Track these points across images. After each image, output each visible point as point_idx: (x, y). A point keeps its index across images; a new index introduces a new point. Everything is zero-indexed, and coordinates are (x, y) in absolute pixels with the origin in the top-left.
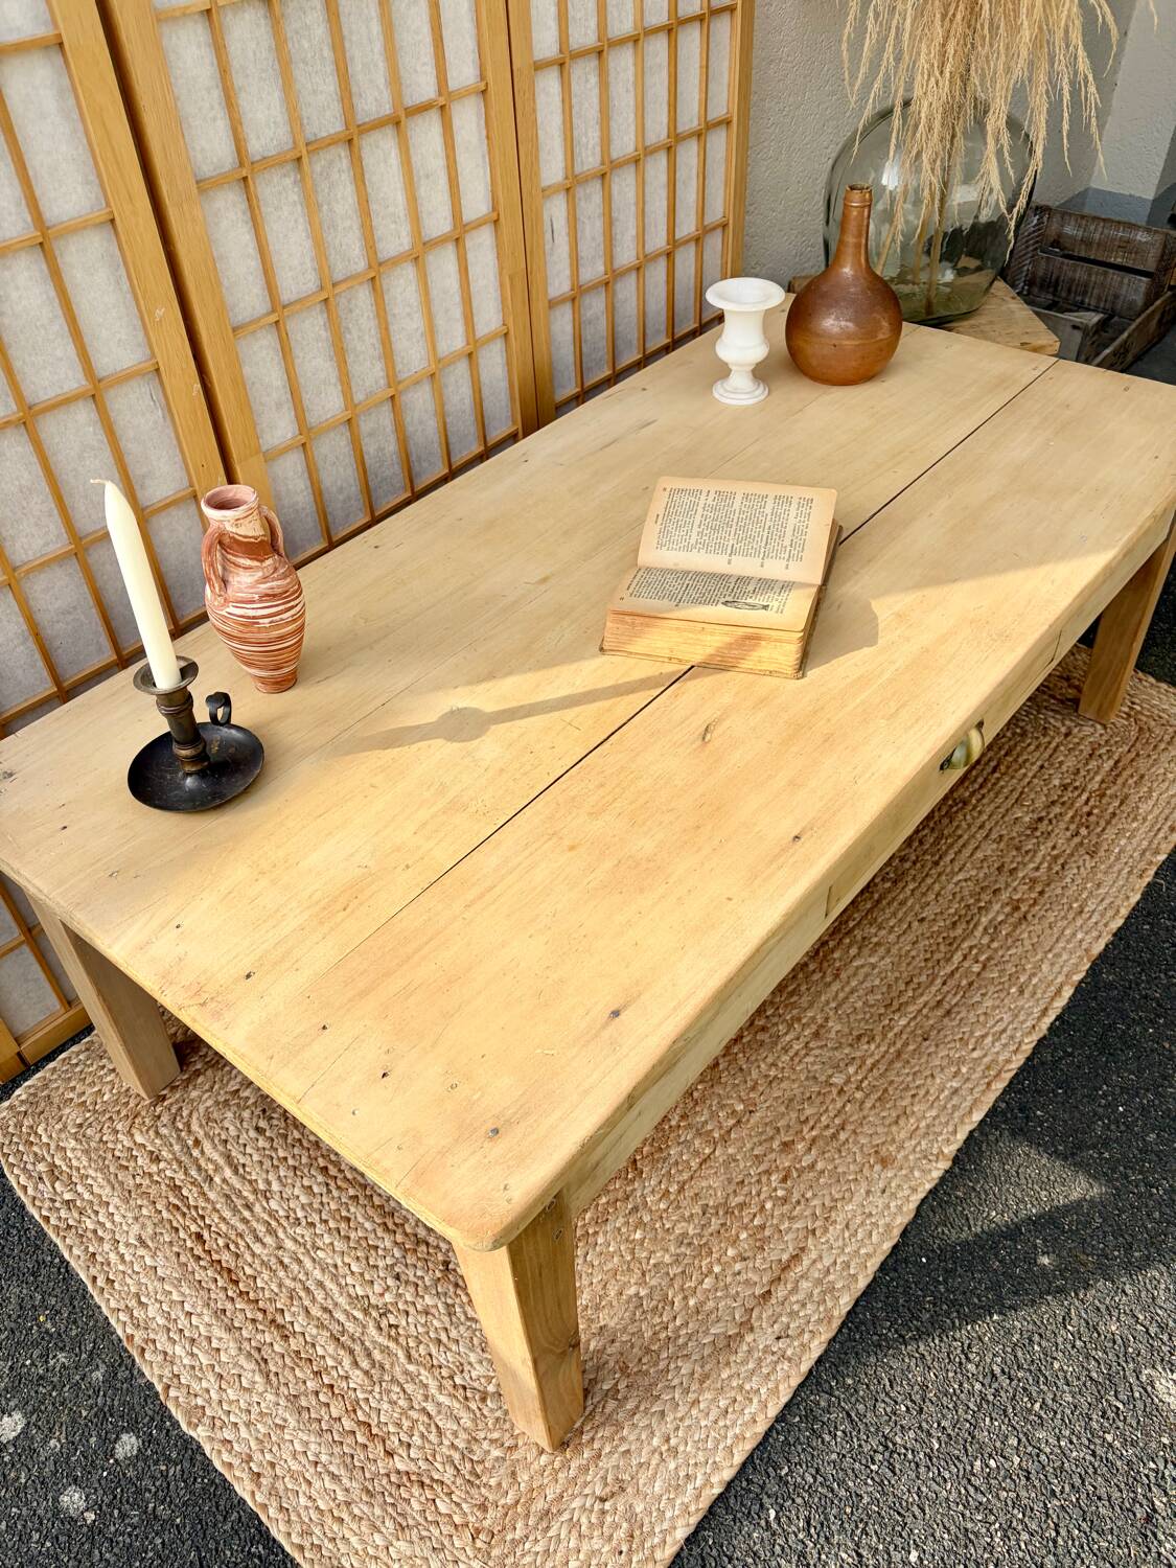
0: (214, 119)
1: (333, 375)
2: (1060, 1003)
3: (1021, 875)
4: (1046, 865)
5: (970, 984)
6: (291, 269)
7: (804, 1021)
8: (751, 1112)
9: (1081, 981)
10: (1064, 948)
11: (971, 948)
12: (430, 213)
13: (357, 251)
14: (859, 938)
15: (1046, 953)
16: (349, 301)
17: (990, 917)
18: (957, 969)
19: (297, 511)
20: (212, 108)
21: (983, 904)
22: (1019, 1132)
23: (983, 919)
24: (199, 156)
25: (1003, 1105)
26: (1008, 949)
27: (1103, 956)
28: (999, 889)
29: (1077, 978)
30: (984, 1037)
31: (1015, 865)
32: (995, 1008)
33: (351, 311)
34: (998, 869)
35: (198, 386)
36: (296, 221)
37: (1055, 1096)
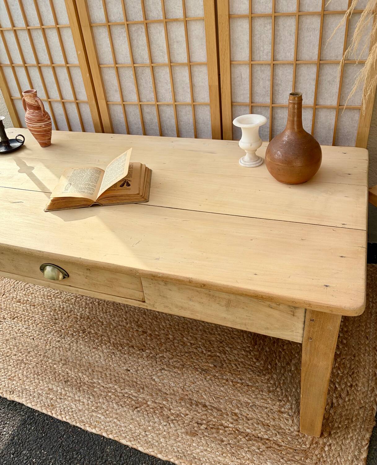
0: (101, 8)
1: (135, 90)
2: (88, 429)
3: (164, 403)
4: (174, 412)
5: (95, 392)
6: (122, 55)
7: (71, 344)
8: (33, 339)
9: (104, 437)
10: (121, 426)
11: (115, 389)
12: (178, 54)
13: (146, 57)
14: (114, 351)
15: (116, 418)
16: (143, 71)
17: (134, 394)
18: (103, 387)
19: (121, 123)
20: (100, 6)
21: (141, 390)
22: (24, 422)
23: (132, 391)
24: (96, 17)
25: (37, 415)
26: (117, 403)
27: (121, 445)
28: (152, 395)
29: (104, 434)
30: (68, 401)
31: (169, 399)
32: (83, 402)
33: (143, 74)
34: (166, 393)
35: (88, 75)
36: (125, 42)
37: (41, 433)
